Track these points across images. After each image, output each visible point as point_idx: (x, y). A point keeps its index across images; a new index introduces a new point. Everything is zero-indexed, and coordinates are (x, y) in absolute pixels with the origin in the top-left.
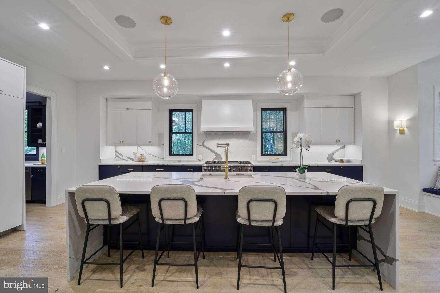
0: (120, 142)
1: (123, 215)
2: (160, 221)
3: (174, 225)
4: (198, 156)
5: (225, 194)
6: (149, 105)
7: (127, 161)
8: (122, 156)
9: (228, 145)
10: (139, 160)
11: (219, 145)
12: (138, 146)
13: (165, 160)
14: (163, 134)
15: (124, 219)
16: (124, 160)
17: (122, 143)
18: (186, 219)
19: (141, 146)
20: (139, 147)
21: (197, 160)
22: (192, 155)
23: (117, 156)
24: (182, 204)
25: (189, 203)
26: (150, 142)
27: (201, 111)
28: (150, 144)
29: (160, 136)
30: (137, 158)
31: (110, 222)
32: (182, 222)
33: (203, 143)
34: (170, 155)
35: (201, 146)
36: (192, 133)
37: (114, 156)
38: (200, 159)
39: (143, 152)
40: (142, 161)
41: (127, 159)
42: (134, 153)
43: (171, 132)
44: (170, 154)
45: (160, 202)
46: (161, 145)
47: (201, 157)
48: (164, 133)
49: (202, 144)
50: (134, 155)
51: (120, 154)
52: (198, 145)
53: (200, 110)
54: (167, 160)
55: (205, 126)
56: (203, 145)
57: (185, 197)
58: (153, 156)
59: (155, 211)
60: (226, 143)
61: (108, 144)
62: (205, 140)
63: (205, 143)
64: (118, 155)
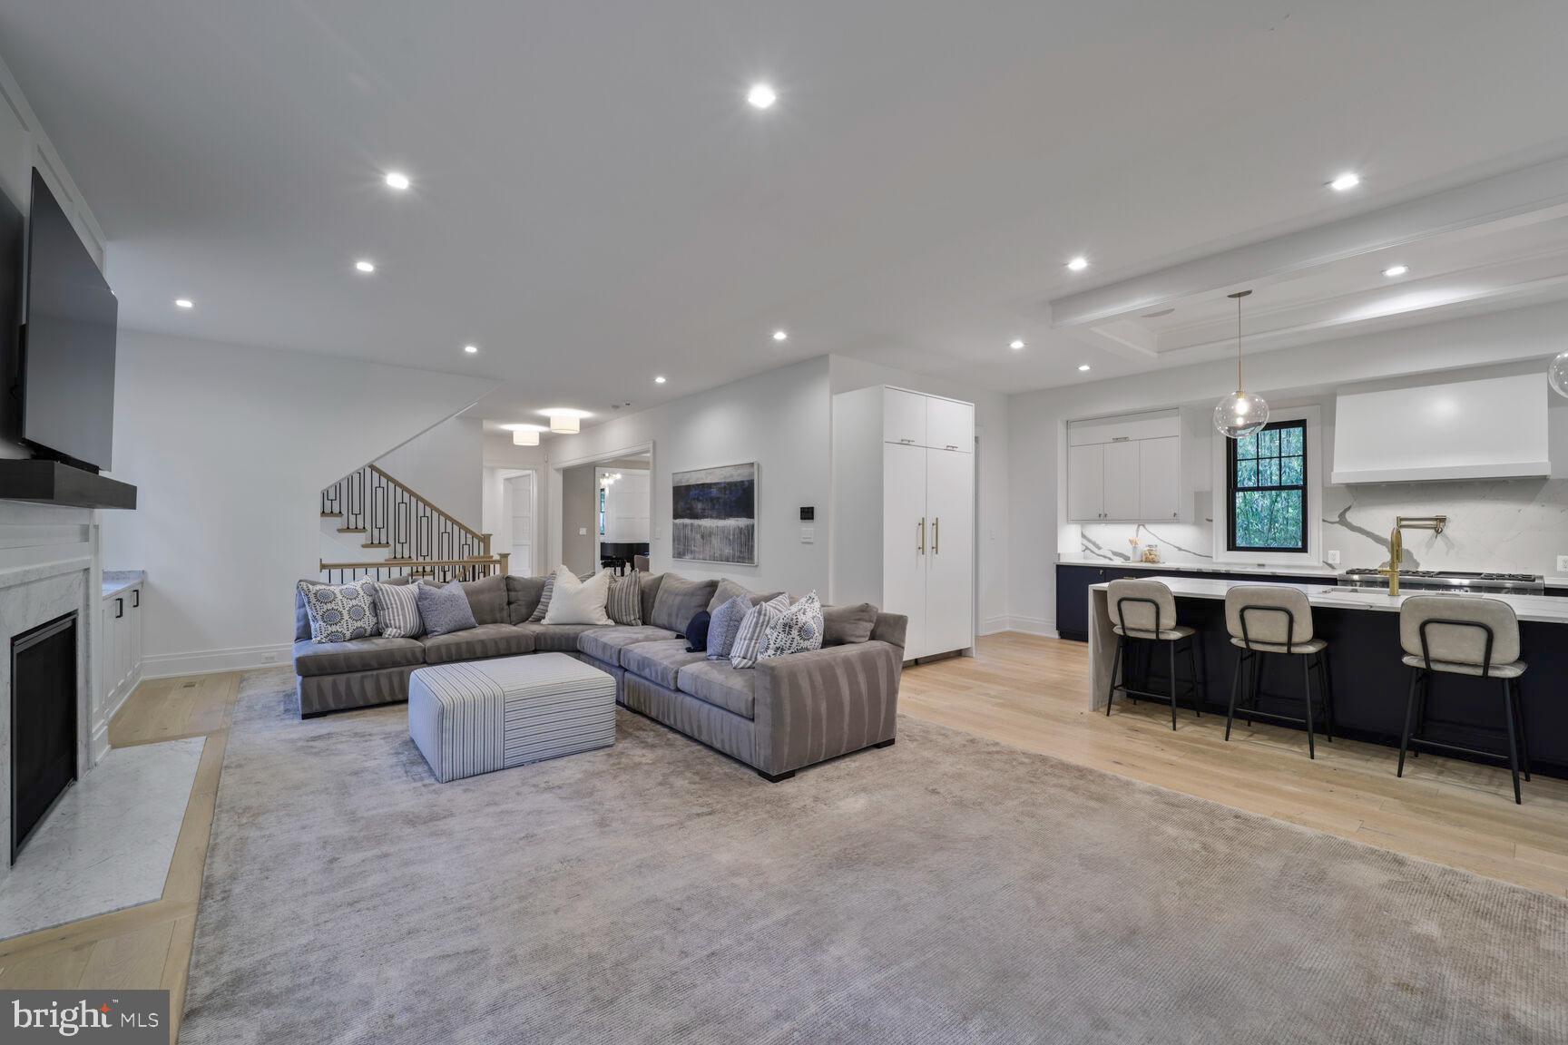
0: (1100, 515)
1: (1174, 629)
2: (1243, 645)
3: (1263, 653)
4: (1326, 553)
5: (1372, 609)
6: (1173, 425)
7: (1111, 559)
8: (1099, 548)
9: (1442, 520)
10: (1144, 557)
11: (1404, 523)
12: (1139, 525)
13: (1214, 560)
14: (1210, 493)
15: (1176, 635)
16: (1105, 557)
17: (1103, 518)
18: (1289, 644)
19: (1147, 526)
20: (1141, 528)
21: (1321, 564)
22: (1304, 549)
23: (1087, 548)
24: (1283, 618)
25: (1296, 617)
26: (1175, 514)
27: (1333, 423)
28: (1175, 519)
29: (1201, 499)
30: (1139, 553)
31: (1157, 636)
32: (1284, 650)
33: (1342, 515)
34: (1229, 549)
35: (1336, 525)
36: (1304, 489)
37: (1082, 548)
38: (1330, 562)
39: (1153, 541)
40: (1154, 562)
41: (1110, 555)
42: (1131, 542)
43: (1232, 487)
44: (1232, 546)
45: (1242, 611)
46: (1202, 521)
47: (1334, 555)
48: (1212, 491)
49: (1338, 519)
50: (1130, 547)
51: (1094, 544)
52: (1324, 520)
53: (1329, 419)
54: (1220, 560)
55: (1347, 467)
56: (1342, 521)
57: (1288, 606)
58: (1180, 549)
59: (1233, 626)
60: (1433, 516)
61: (1070, 521)
62: (1350, 508)
63: (1350, 517)
64: (1090, 545)
